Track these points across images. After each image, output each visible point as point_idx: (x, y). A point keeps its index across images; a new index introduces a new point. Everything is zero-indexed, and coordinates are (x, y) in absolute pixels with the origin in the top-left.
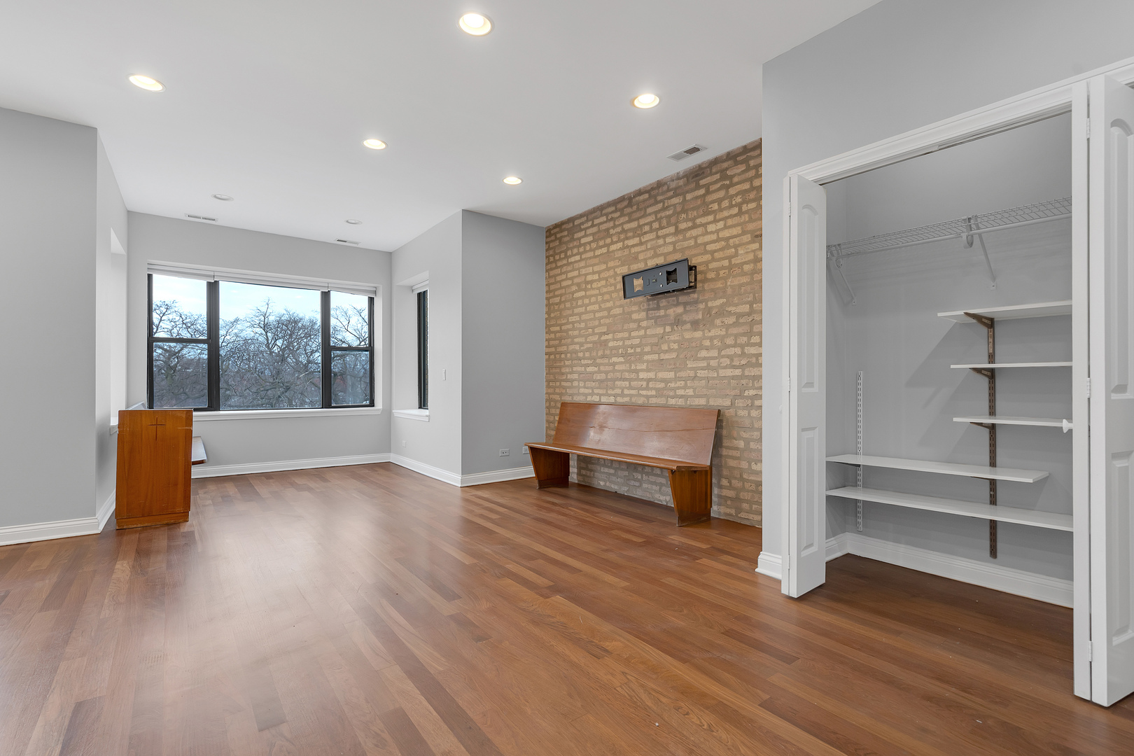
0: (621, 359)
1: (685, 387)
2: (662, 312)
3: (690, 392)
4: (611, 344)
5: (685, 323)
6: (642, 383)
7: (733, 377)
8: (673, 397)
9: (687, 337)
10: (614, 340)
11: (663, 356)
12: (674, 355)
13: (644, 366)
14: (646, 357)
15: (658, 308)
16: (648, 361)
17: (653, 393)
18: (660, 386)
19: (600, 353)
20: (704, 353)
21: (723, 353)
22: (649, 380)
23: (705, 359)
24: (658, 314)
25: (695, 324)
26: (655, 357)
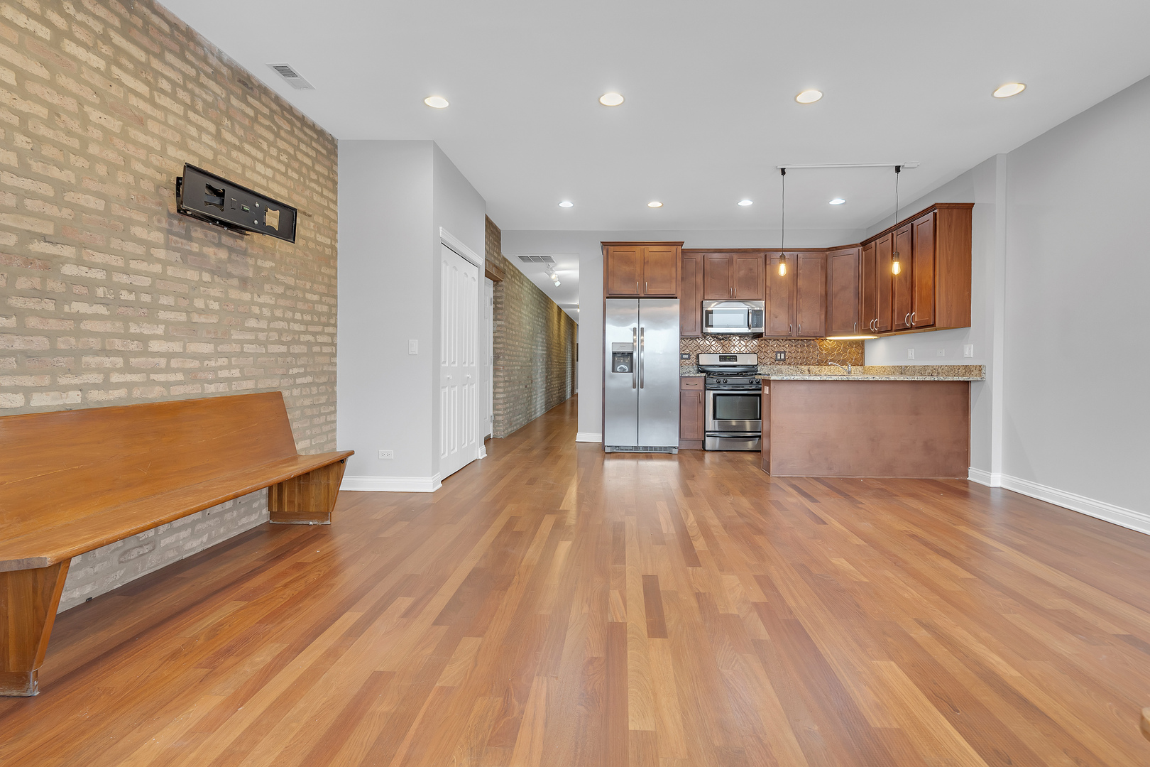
0: (102, 310)
1: (229, 367)
2: (195, 247)
3: (236, 373)
4: (69, 270)
5: (230, 275)
6: (156, 360)
7: (280, 355)
8: (210, 382)
9: (233, 297)
10: (79, 262)
11: (196, 318)
12: (214, 320)
13: (160, 330)
14: (163, 315)
15: (189, 238)
16: (167, 323)
17: (180, 377)
18: (191, 365)
19: (22, 284)
20: (252, 323)
21: (272, 326)
22: (170, 356)
23: (253, 330)
24: (188, 248)
25: (244, 282)
26: (182, 317)
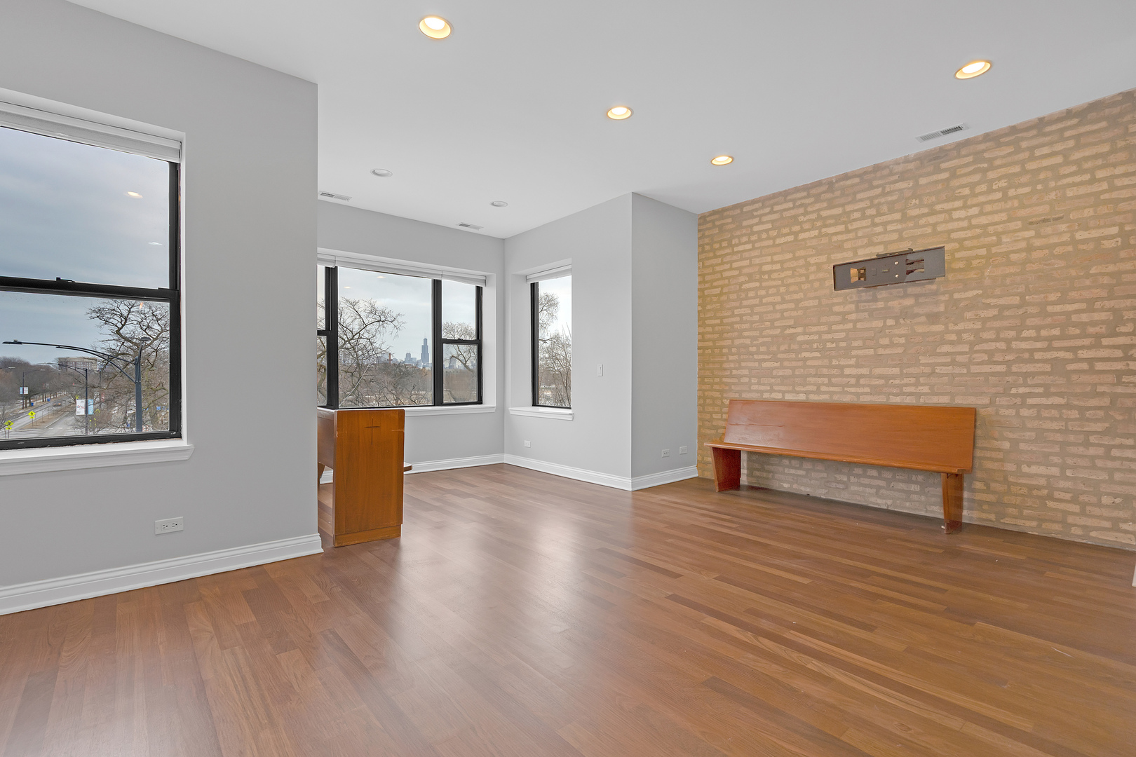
0: (817, 354)
1: (917, 384)
2: (881, 305)
3: (926, 389)
4: (800, 338)
5: (918, 315)
6: (848, 379)
7: (993, 374)
8: (896, 395)
9: (920, 331)
10: (805, 333)
11: (881, 351)
12: (900, 350)
13: (853, 361)
14: (854, 353)
15: (875, 300)
16: (857, 357)
17: (867, 390)
18: (877, 383)
20: (946, 348)
21: (977, 348)
22: (859, 377)
23: (947, 354)
24: (875, 307)
25: (933, 318)
26: (871, 352)
